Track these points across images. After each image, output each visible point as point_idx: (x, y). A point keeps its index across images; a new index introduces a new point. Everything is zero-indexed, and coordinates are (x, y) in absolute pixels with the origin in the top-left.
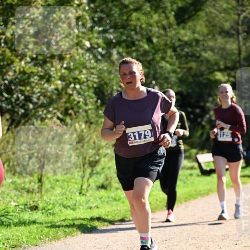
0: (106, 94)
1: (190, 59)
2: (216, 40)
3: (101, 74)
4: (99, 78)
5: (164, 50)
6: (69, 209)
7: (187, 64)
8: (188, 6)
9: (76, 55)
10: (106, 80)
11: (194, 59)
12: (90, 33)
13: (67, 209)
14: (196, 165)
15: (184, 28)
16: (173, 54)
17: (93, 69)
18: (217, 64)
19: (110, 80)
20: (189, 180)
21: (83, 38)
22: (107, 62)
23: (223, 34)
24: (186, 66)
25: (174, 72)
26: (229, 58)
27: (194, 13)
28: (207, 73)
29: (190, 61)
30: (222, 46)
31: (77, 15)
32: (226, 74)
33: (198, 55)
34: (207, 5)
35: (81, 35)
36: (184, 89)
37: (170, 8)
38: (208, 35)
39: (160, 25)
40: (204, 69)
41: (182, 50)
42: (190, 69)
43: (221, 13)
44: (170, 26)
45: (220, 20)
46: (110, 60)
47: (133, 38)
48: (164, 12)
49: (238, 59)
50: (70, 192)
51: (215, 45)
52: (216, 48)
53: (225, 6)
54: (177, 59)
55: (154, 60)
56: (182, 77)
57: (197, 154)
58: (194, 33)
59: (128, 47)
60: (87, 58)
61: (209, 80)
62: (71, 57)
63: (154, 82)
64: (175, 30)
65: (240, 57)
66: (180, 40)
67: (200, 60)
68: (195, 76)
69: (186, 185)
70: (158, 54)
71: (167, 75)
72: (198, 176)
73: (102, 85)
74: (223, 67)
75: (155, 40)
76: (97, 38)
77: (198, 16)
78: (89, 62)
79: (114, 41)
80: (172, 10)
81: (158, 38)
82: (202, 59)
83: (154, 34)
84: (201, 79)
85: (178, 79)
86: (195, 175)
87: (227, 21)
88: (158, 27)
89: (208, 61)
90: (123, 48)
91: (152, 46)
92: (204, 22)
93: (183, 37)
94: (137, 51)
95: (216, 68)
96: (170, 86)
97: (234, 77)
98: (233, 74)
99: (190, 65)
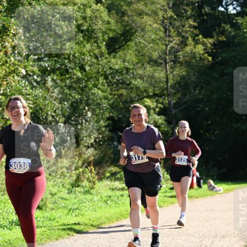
0: (41, 118)
1: (120, 86)
2: (145, 68)
3: (36, 99)
4: (34, 103)
5: (95, 77)
6: (6, 228)
7: (118, 90)
8: (119, 36)
9: (12, 82)
10: (41, 106)
11: (124, 86)
12: (26, 60)
13: (4, 229)
15: (114, 57)
16: (104, 81)
17: (29, 95)
18: (146, 91)
19: (45, 105)
20: (120, 200)
21: (19, 66)
22: (41, 88)
23: (151, 63)
24: (116, 92)
25: (106, 98)
26: (157, 86)
27: (124, 43)
28: (136, 99)
29: (120, 88)
30: (151, 74)
31: (13, 44)
32: (154, 100)
33: (128, 82)
34: (136, 35)
35: (16, 62)
36: (114, 114)
37: (101, 38)
38: (137, 63)
39: (91, 54)
40: (133, 95)
41: (113, 78)
42: (121, 95)
43: (149, 43)
44: (102, 54)
45: (149, 50)
46: (45, 86)
47: (66, 66)
48: (96, 42)
49: (165, 86)
50: (6, 212)
51: (144, 73)
52: (145, 76)
53: (153, 36)
54: (108, 86)
55: (86, 86)
56: (113, 103)
58: (124, 62)
59: (62, 74)
60: (23, 85)
62: (8, 83)
63: (86, 108)
64: (106, 58)
65: (167, 85)
66: (111, 68)
67: (129, 87)
68: (126, 102)
69: (117, 205)
70: (91, 82)
71: (99, 101)
73: (37, 110)
74: (151, 94)
75: (87, 68)
76: (32, 66)
77: (128, 46)
78: (24, 88)
79: (49, 69)
80: (104, 40)
81: (90, 66)
82: (132, 86)
83: (87, 63)
85: (109, 104)
86: (125, 195)
87: (155, 50)
88: (90, 55)
89: (138, 88)
90: (57, 76)
91: (85, 73)
92: (134, 51)
93: (114, 65)
94: (70, 78)
95: (145, 94)
96: (102, 111)
97: (162, 103)
98: (161, 100)
99: (120, 92)
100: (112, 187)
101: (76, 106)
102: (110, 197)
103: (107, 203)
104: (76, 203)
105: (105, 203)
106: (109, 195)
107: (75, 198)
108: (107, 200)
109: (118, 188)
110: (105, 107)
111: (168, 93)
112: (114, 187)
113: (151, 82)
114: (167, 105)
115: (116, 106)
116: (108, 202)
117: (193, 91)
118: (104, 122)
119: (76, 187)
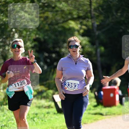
1: (46, 9)
7: (44, 13)
11: (50, 9)
14: (53, 104)
18: (70, 14)
20: (46, 118)
26: (81, 9)
28: (61, 21)
29: (46, 11)
32: (78, 22)
33: (53, 6)
40: (58, 17)
42: (47, 18)
49: (89, 9)
57: (54, 94)
61: (64, 27)
63: (14, 30)
65: (91, 8)
67: (55, 10)
68: (51, 24)
69: (43, 122)
72: (55, 114)
74: (75, 16)
82: (57, 9)
84: (56, 27)
86: (51, 113)
89: (63, 11)
95: (70, 17)
96: (28, 33)
97: (86, 25)
98: (85, 22)
99: (46, 15)
100: (38, 105)
101: (4, 28)
102: (36, 114)
103: (34, 121)
104: (4, 120)
105: (32, 120)
106: (35, 113)
107: (4, 116)
108: (34, 117)
109: (44, 106)
110: (32, 29)
111: (91, 15)
112: (41, 105)
113: (75, 5)
114: (91, 27)
115: (42, 28)
116: (35, 119)
117: (115, 13)
118: (31, 44)
119: (4, 105)
